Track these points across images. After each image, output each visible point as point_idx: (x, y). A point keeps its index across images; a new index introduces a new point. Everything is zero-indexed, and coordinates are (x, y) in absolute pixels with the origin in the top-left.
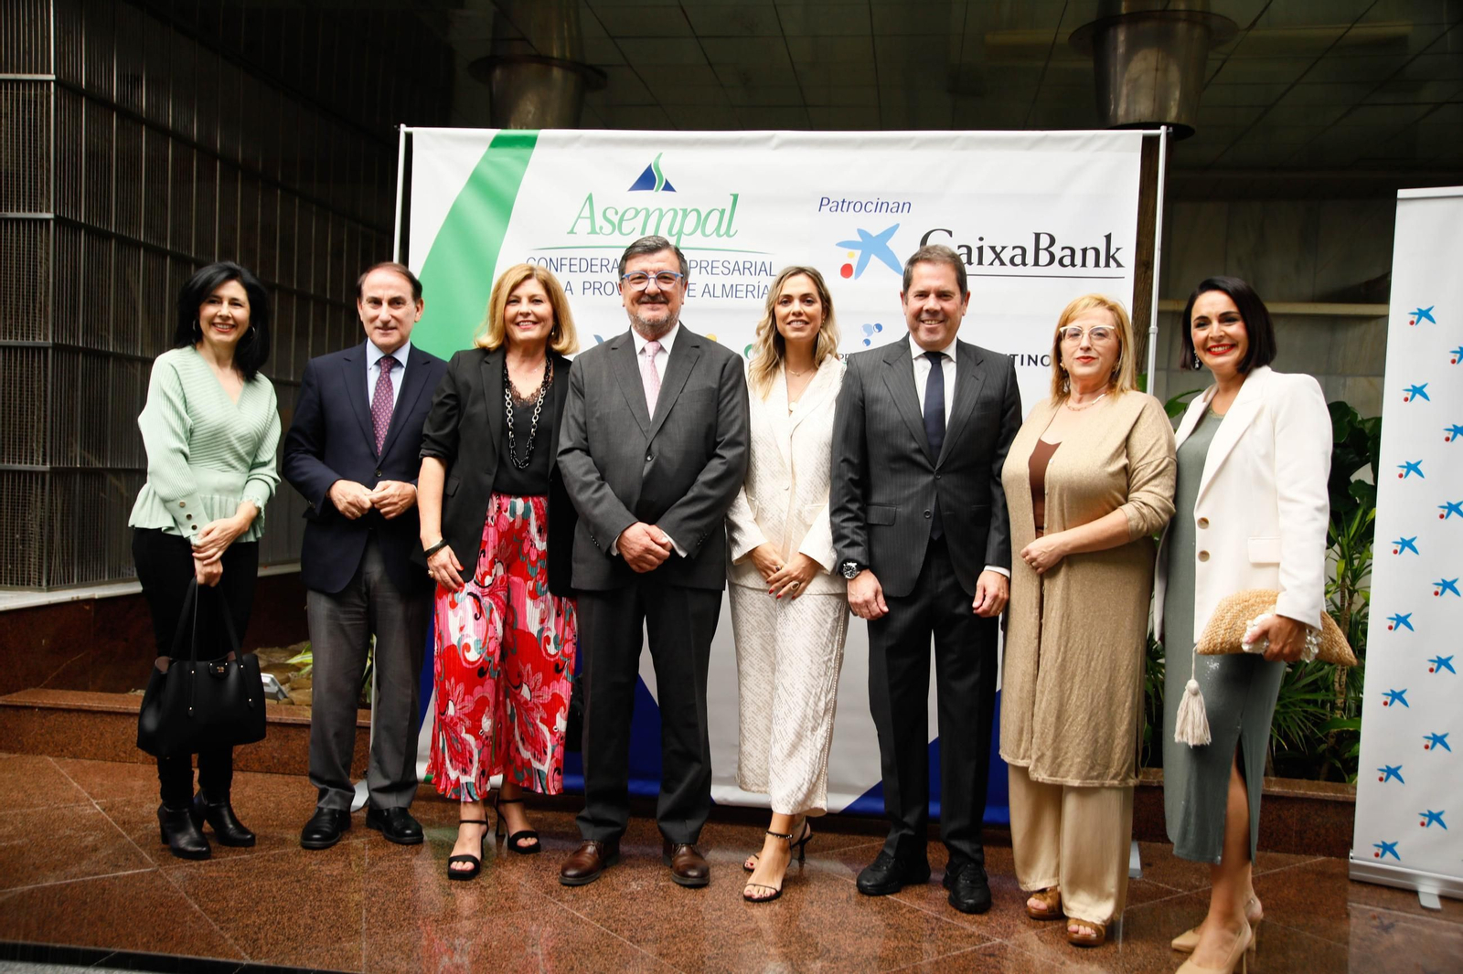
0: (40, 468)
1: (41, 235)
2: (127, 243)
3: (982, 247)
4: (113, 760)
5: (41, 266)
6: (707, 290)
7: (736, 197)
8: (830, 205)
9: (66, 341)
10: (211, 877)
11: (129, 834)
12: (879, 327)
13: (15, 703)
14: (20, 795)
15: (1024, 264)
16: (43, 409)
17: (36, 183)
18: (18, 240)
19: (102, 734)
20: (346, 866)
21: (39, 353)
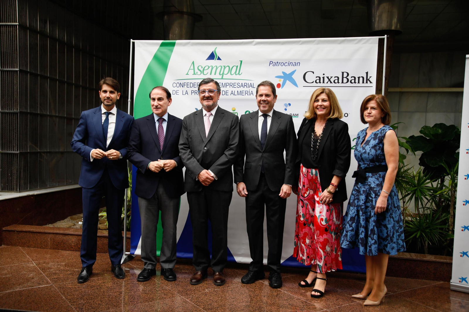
0: (16, 152)
1: (15, 76)
2: (44, 77)
3: (324, 77)
4: (41, 248)
5: (15, 86)
6: (232, 93)
7: (241, 62)
8: (273, 64)
9: (24, 110)
10: (69, 287)
11: (44, 273)
12: (290, 104)
13: (9, 230)
14: (10, 260)
15: (338, 83)
16: (17, 133)
17: (13, 58)
18: (8, 77)
19: (37, 239)
20: (113, 284)
21: (15, 114)
